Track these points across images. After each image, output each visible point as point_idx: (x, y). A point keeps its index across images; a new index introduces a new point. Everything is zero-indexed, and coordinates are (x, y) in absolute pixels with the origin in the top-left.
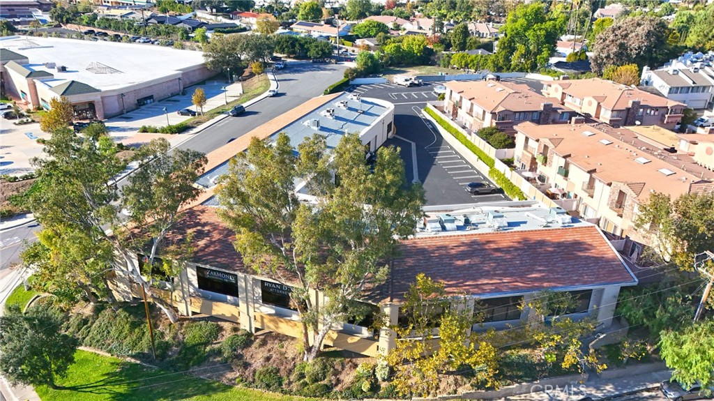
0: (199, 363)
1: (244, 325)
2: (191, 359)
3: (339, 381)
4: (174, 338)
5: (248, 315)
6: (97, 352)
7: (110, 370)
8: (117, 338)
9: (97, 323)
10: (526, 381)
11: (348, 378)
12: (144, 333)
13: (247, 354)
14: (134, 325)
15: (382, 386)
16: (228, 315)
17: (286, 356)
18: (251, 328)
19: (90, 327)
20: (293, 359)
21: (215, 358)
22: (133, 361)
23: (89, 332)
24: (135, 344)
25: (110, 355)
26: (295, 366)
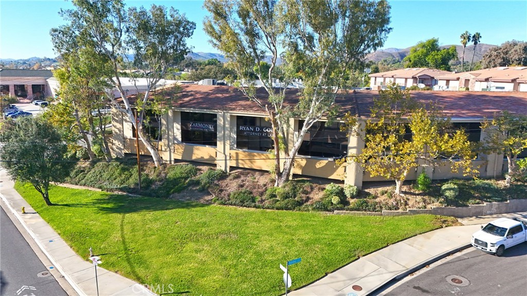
0: (179, 191)
1: (221, 166)
2: (172, 188)
3: (308, 199)
4: (158, 176)
5: (224, 153)
6: (90, 189)
7: (100, 197)
8: (108, 179)
9: (93, 171)
10: (496, 201)
11: (317, 196)
12: (131, 175)
13: (223, 183)
14: (123, 170)
15: (351, 202)
16: (206, 157)
17: (258, 183)
18: (226, 167)
19: (86, 174)
20: (265, 185)
21: (193, 187)
22: (120, 193)
23: (84, 177)
24: (123, 182)
25: (101, 190)
26: (266, 190)
